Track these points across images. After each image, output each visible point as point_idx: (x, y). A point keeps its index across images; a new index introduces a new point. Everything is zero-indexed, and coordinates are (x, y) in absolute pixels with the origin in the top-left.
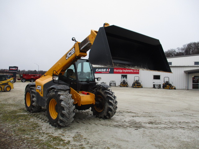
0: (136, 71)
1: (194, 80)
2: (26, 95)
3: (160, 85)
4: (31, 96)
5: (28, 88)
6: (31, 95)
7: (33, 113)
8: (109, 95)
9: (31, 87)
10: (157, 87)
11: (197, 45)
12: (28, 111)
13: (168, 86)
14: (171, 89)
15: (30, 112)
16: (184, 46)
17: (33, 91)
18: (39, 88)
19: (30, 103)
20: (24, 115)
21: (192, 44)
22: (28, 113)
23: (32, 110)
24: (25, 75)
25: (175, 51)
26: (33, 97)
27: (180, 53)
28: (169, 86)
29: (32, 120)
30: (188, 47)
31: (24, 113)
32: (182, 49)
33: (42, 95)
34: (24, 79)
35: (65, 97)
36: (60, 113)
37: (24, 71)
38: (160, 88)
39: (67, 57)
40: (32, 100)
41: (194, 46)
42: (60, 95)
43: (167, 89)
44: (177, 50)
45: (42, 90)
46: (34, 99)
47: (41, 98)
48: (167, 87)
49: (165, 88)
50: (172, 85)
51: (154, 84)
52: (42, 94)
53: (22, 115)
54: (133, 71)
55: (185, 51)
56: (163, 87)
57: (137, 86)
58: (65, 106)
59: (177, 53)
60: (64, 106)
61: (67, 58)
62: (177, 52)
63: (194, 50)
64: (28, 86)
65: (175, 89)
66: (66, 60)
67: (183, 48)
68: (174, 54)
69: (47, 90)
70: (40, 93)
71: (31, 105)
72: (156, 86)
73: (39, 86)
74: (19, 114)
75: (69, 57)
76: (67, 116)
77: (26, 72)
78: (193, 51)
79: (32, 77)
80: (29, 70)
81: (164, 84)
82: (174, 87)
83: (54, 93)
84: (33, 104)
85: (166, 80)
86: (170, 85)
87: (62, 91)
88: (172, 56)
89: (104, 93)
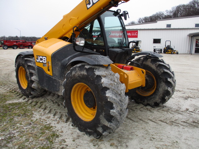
0: (135, 34)
1: (197, 43)
2: (17, 71)
3: (161, 49)
4: (28, 73)
5: (20, 60)
6: (27, 71)
7: (32, 98)
8: (166, 70)
9: (26, 59)
10: (158, 52)
11: (185, 7)
12: (24, 95)
13: (169, 50)
14: (173, 54)
15: (28, 97)
16: (173, 8)
17: (30, 64)
18: (41, 59)
19: (27, 85)
20: (20, 103)
21: (180, 6)
22: (25, 99)
23: (32, 95)
24: (7, 41)
25: (163, 14)
26: (32, 74)
27: (168, 15)
28: (172, 51)
29: (37, 116)
30: (177, 10)
31: (18, 99)
32: (171, 12)
33: (50, 73)
34: (5, 45)
35: (111, 80)
36: (103, 113)
37: (4, 37)
38: (161, 52)
39: (89, 4)
40: (30, 79)
41: (183, 9)
42: (99, 77)
43: (169, 54)
44: (166, 12)
45: (50, 64)
46: (34, 78)
47: (49, 77)
48: (169, 52)
49: (166, 53)
50: (174, 50)
51: (155, 48)
52: (49, 70)
53: (16, 104)
54: (131, 34)
55: (173, 14)
56: (164, 51)
57: (136, 50)
58: (115, 99)
59: (166, 16)
60: (112, 101)
61: (89, 6)
62: (165, 14)
63: (183, 12)
64: (19, 56)
65: (177, 53)
66: (88, 9)
67: (171, 10)
68: (162, 17)
69: (60, 64)
70: (45, 69)
71: (29, 87)
72: (157, 50)
73: (40, 57)
74: (10, 102)
75: (93, 4)
76: (118, 118)
77: (7, 38)
78: (181, 14)
79: (15, 43)
80: (10, 36)
81: (165, 48)
82: (176, 52)
83: (84, 73)
84: (33, 85)
85: (168, 44)
86: (172, 49)
87: (101, 68)
88: (160, 19)
89: (157, 67)
